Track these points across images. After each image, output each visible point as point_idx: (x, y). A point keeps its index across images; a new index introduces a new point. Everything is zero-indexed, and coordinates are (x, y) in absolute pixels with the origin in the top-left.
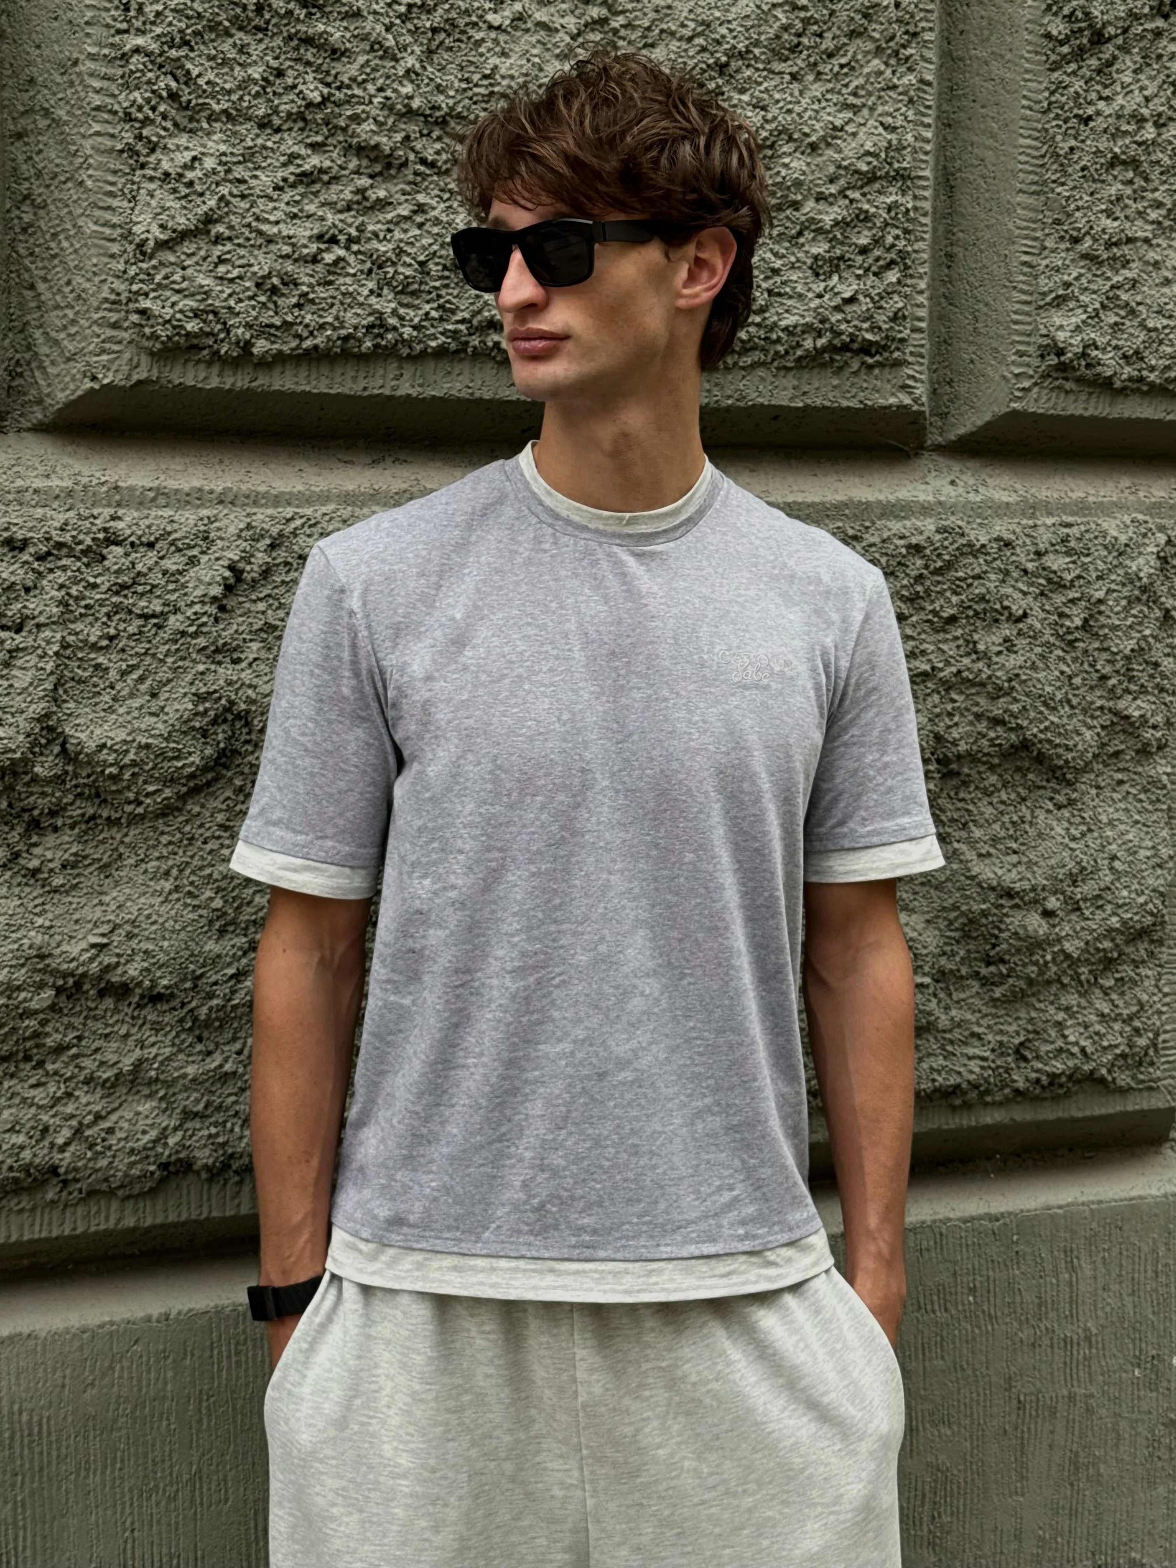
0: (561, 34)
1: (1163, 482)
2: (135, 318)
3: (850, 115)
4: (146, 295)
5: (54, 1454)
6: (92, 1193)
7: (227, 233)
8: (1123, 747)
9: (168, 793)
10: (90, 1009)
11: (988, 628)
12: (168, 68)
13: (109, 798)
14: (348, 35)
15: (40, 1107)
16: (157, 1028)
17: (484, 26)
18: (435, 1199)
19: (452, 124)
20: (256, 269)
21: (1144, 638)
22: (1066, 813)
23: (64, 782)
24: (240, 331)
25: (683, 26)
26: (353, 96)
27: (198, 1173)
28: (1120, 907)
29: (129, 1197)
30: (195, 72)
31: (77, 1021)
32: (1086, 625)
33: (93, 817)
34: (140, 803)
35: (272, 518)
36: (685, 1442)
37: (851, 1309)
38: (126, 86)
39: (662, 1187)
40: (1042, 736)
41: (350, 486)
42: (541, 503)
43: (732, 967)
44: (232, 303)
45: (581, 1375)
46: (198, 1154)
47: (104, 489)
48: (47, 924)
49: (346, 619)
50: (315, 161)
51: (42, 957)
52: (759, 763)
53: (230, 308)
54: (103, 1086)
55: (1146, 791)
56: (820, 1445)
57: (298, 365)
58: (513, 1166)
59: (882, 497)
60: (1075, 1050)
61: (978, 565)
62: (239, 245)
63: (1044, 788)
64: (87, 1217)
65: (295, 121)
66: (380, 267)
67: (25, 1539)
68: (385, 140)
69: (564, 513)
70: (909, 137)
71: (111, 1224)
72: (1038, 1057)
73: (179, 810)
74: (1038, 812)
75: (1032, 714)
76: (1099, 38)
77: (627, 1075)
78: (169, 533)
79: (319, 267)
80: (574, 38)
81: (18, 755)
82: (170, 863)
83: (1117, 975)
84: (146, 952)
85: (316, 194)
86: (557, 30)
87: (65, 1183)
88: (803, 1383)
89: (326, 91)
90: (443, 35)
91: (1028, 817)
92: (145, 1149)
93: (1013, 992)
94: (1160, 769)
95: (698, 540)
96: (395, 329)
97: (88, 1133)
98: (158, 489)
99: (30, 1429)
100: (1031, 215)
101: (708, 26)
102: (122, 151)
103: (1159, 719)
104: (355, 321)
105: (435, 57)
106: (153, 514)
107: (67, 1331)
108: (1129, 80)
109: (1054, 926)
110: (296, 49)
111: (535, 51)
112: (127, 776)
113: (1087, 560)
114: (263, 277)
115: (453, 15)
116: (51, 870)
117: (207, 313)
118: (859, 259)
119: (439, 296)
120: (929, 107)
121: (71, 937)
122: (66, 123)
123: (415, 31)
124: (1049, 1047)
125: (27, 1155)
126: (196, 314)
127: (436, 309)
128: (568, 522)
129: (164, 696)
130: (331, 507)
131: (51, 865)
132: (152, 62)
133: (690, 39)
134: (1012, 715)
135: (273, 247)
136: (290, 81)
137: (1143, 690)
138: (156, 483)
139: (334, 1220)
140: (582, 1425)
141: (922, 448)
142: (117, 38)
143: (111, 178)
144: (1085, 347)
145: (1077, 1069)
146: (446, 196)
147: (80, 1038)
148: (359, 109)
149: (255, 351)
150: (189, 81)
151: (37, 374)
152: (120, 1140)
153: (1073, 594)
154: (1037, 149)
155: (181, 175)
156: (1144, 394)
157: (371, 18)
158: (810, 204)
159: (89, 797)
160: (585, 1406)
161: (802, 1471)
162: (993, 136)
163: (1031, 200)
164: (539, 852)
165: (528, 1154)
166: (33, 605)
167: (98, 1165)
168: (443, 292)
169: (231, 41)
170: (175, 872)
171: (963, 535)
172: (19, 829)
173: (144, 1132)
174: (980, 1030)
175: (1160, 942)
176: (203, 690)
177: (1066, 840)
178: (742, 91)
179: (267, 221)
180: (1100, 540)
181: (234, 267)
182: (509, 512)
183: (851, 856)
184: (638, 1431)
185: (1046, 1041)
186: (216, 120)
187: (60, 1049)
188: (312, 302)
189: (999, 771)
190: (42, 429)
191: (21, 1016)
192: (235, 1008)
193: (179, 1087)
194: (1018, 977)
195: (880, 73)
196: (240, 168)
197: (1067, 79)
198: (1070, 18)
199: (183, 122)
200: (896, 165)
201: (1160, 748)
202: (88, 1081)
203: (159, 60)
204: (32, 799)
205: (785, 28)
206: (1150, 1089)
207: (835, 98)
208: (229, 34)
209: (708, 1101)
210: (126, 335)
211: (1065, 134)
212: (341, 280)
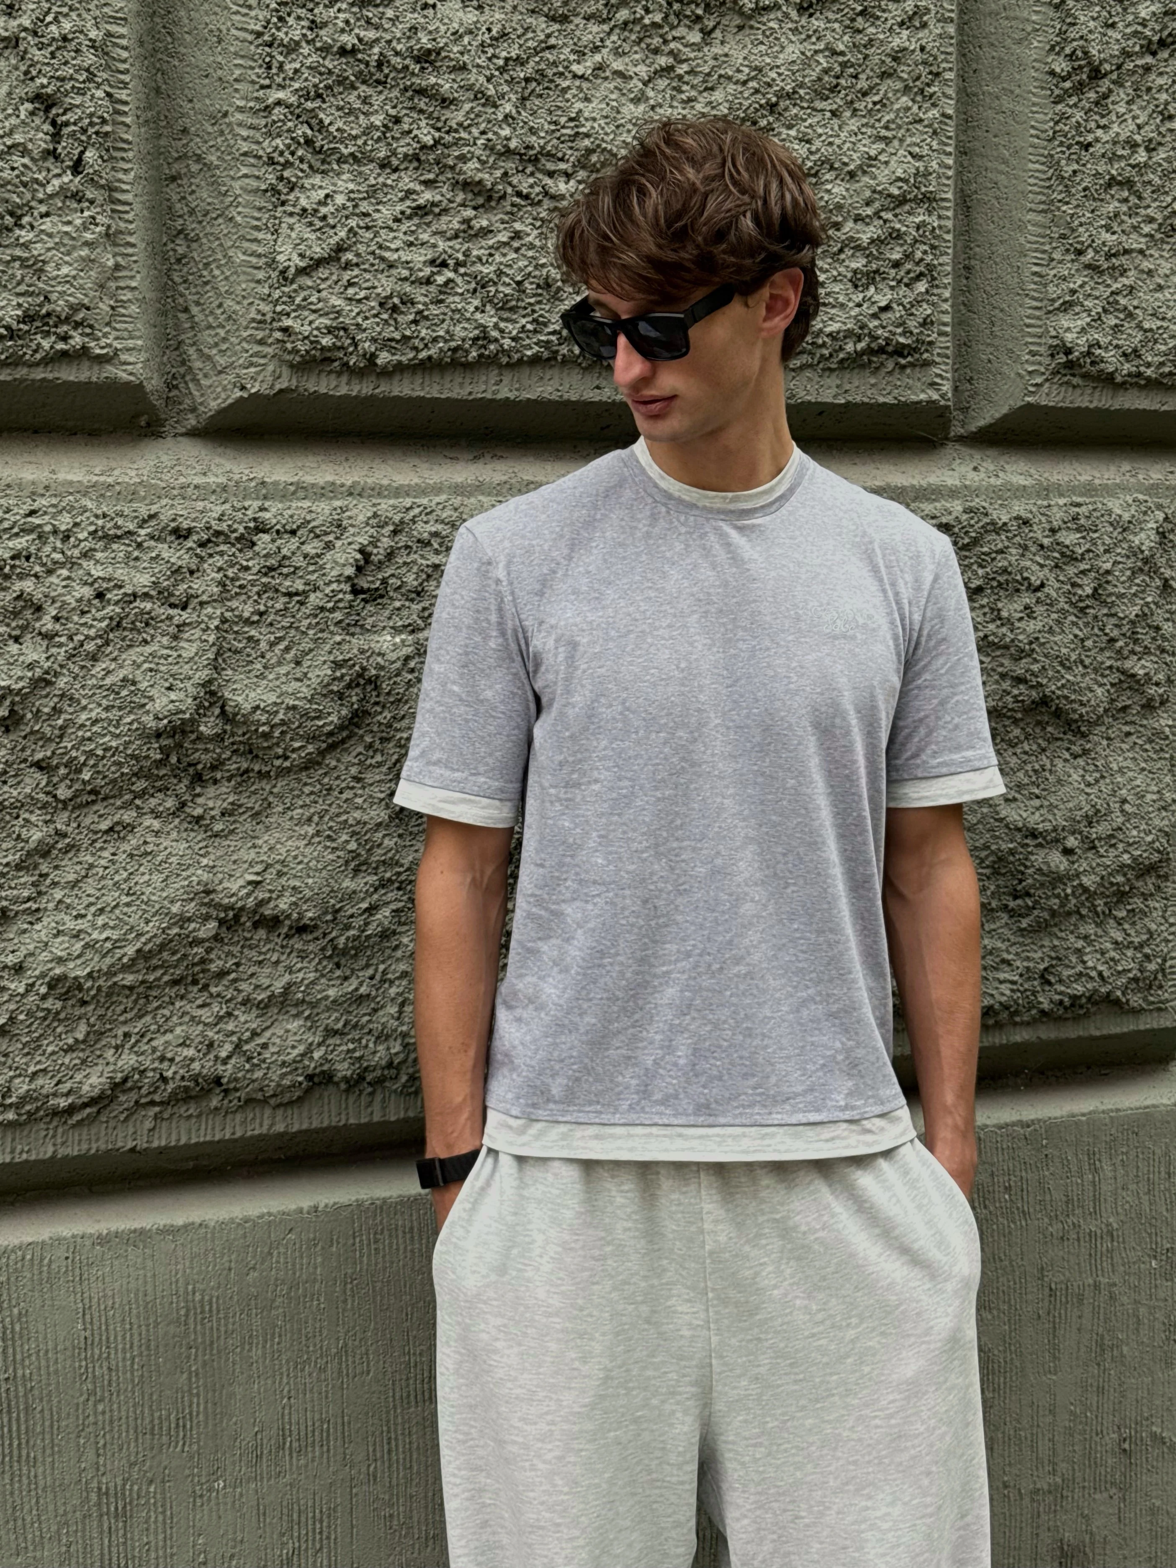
0: (635, 81)
1: (1159, 467)
2: (278, 335)
3: (883, 146)
4: (288, 315)
5: (223, 1329)
6: (249, 1101)
7: (355, 260)
8: (1129, 702)
9: (310, 748)
10: (246, 939)
11: (1010, 597)
12: (304, 118)
13: (260, 754)
14: (456, 86)
15: (205, 1025)
16: (303, 955)
17: (570, 76)
18: (578, 1079)
19: (543, 161)
20: (379, 290)
21: (1147, 604)
22: (1081, 762)
23: (223, 740)
24: (367, 344)
25: (739, 71)
26: (460, 139)
27: (337, 1084)
28: (1130, 845)
29: (279, 1106)
30: (327, 122)
31: (236, 950)
32: (1095, 594)
33: (247, 771)
34: (286, 758)
35: (394, 507)
36: (797, 1284)
37: (933, 1172)
38: (269, 134)
39: (772, 1065)
40: (1059, 693)
41: (459, 478)
42: (656, 486)
43: (828, 876)
44: (360, 320)
45: (707, 1226)
46: (338, 1066)
47: (253, 484)
48: (211, 864)
49: (493, 586)
50: (427, 196)
51: (208, 892)
52: (848, 703)
53: (358, 325)
54: (258, 1007)
55: (1150, 741)
56: (912, 1284)
57: (414, 373)
58: (645, 1048)
59: (915, 482)
60: (1094, 974)
61: (1000, 541)
62: (365, 270)
63: (1061, 739)
64: (244, 1123)
65: (410, 161)
66: (483, 287)
67: (198, 1404)
68: (487, 176)
69: (677, 494)
70: (934, 164)
71: (264, 1130)
72: (1060, 981)
73: (319, 764)
74: (1056, 761)
75: (1050, 673)
76: (1096, 74)
77: (742, 969)
78: (309, 522)
79: (432, 288)
80: (645, 84)
81: (187, 716)
82: (312, 810)
83: (1129, 907)
84: (294, 888)
85: (428, 224)
86: (631, 78)
87: (226, 1091)
88: (897, 1232)
89: (437, 135)
90: (534, 84)
91: (1048, 766)
92: (294, 1061)
93: (1038, 922)
94: (1163, 722)
95: (791, 513)
96: (496, 340)
97: (245, 1048)
98: (298, 483)
99: (202, 1306)
100: (1040, 230)
101: (760, 71)
102: (266, 191)
103: (1161, 676)
104: (463, 334)
105: (528, 103)
106: (294, 505)
107: (232, 1220)
108: (1123, 110)
109: (1073, 863)
110: (411, 99)
111: (613, 96)
112: (277, 734)
113: (1095, 535)
114: (386, 297)
115: (543, 66)
116: (213, 817)
117: (339, 329)
118: (893, 272)
119: (534, 311)
120: (950, 138)
121: (231, 876)
122: (217, 167)
123: (511, 82)
124: (1071, 972)
125: (196, 1066)
126: (330, 330)
127: (531, 323)
128: (680, 501)
129: (306, 664)
130: (443, 497)
131: (213, 813)
132: (292, 113)
133: (745, 83)
134: (1033, 674)
135: (394, 272)
136: (406, 127)
137: (1147, 651)
138: (296, 479)
139: (488, 1104)
140: (708, 1270)
141: (947, 439)
142: (261, 92)
143: (256, 214)
144: (1090, 346)
145: (1096, 991)
146: (538, 224)
147: (238, 965)
148: (466, 149)
149: (379, 362)
150: (322, 127)
151: (191, 385)
152: (273, 1054)
153: (1083, 566)
154: (1045, 172)
155: (316, 211)
156: (1141, 388)
157: (474, 70)
158: (850, 224)
159: (243, 754)
160: (711, 1253)
161: (897, 1307)
162: (1005, 162)
163: (1039, 218)
164: (663, 780)
165: (658, 1037)
166: (197, 585)
167: (255, 1076)
168: (537, 308)
169: (356, 93)
170: (316, 818)
171: (986, 515)
172: (186, 782)
173: (293, 1047)
174: (1010, 957)
175: (1166, 877)
176: (340, 658)
177: (1082, 786)
178: (790, 127)
179: (388, 249)
180: (1106, 518)
181: (361, 289)
182: (628, 494)
183: (924, 784)
184: (757, 1274)
185: (1068, 966)
186: (345, 162)
187: (222, 974)
188: (426, 318)
189: (1022, 724)
190: (194, 434)
191: (191, 944)
192: (368, 937)
193: (322, 1007)
194: (1042, 908)
195: (908, 109)
196: (365, 203)
197: (1069, 111)
198: (1071, 57)
199: (317, 165)
200: (923, 189)
201: (1162, 703)
202: (244, 1003)
203: (297, 111)
204: (197, 755)
205: (826, 71)
206: (1160, 1010)
207: (869, 131)
208: (354, 88)
209: (811, 991)
210: (270, 350)
211: (1069, 159)
212: (451, 299)
